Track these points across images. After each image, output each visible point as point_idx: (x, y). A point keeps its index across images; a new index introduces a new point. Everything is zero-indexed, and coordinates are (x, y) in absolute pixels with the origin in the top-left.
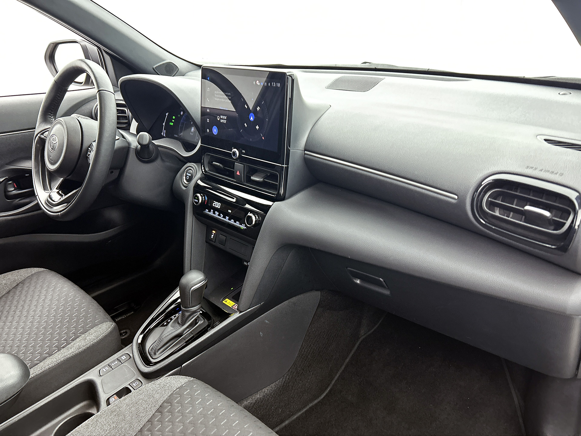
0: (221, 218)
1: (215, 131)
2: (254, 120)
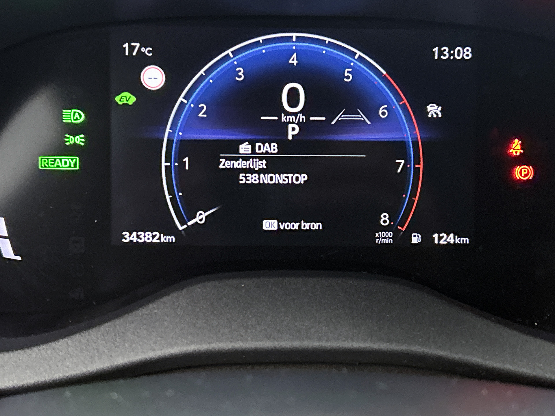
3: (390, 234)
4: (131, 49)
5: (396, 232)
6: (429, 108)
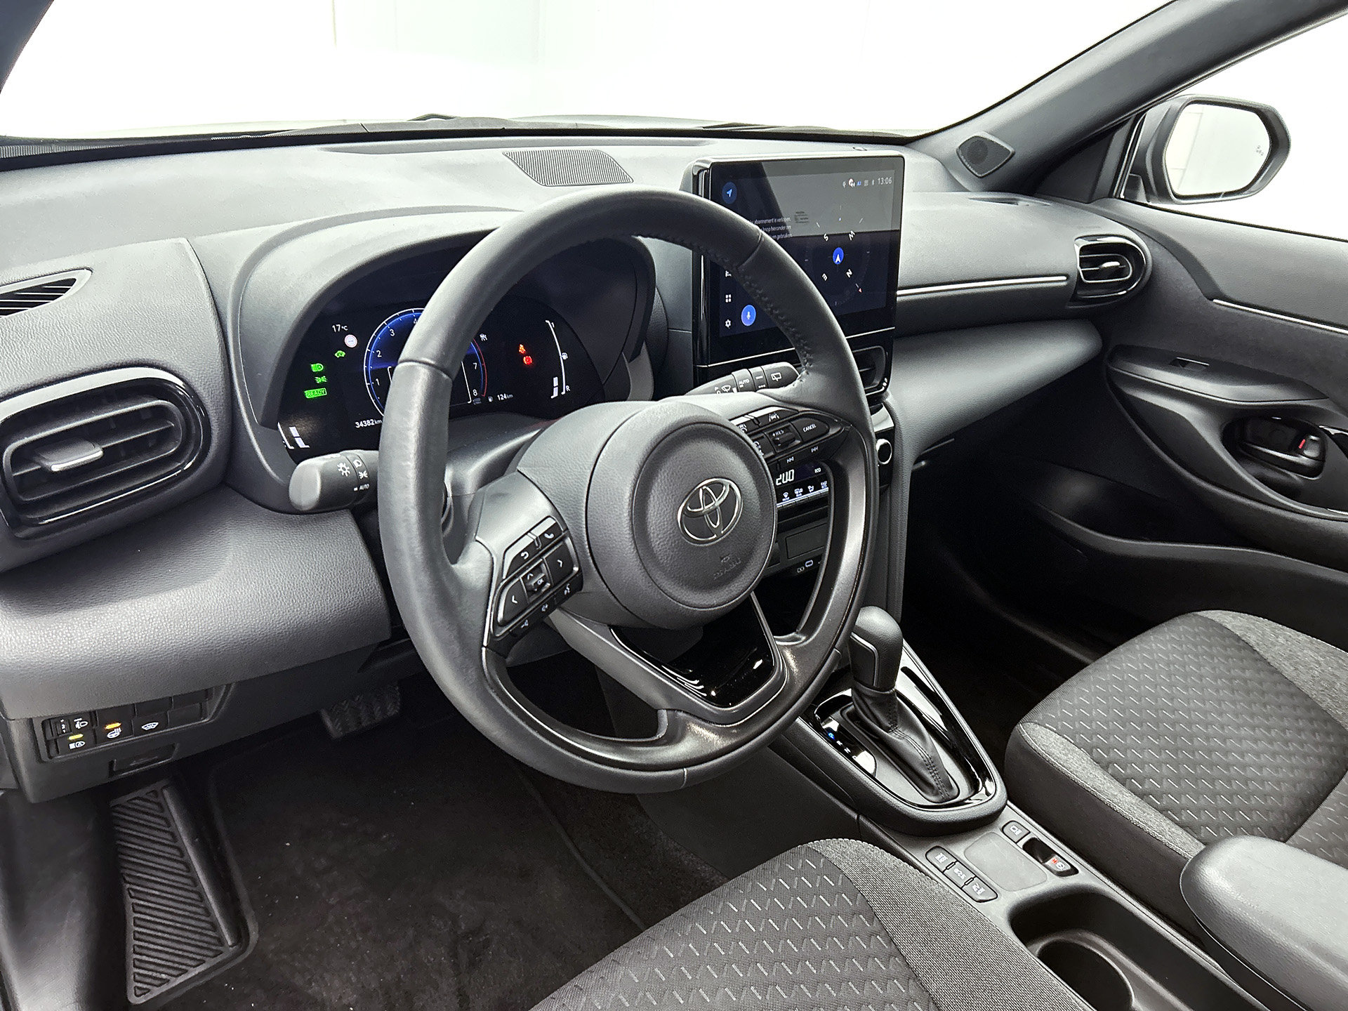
0: (813, 493)
1: (749, 316)
2: (842, 262)
3: (479, 399)
4: (337, 328)
5: (481, 397)
6: (481, 336)
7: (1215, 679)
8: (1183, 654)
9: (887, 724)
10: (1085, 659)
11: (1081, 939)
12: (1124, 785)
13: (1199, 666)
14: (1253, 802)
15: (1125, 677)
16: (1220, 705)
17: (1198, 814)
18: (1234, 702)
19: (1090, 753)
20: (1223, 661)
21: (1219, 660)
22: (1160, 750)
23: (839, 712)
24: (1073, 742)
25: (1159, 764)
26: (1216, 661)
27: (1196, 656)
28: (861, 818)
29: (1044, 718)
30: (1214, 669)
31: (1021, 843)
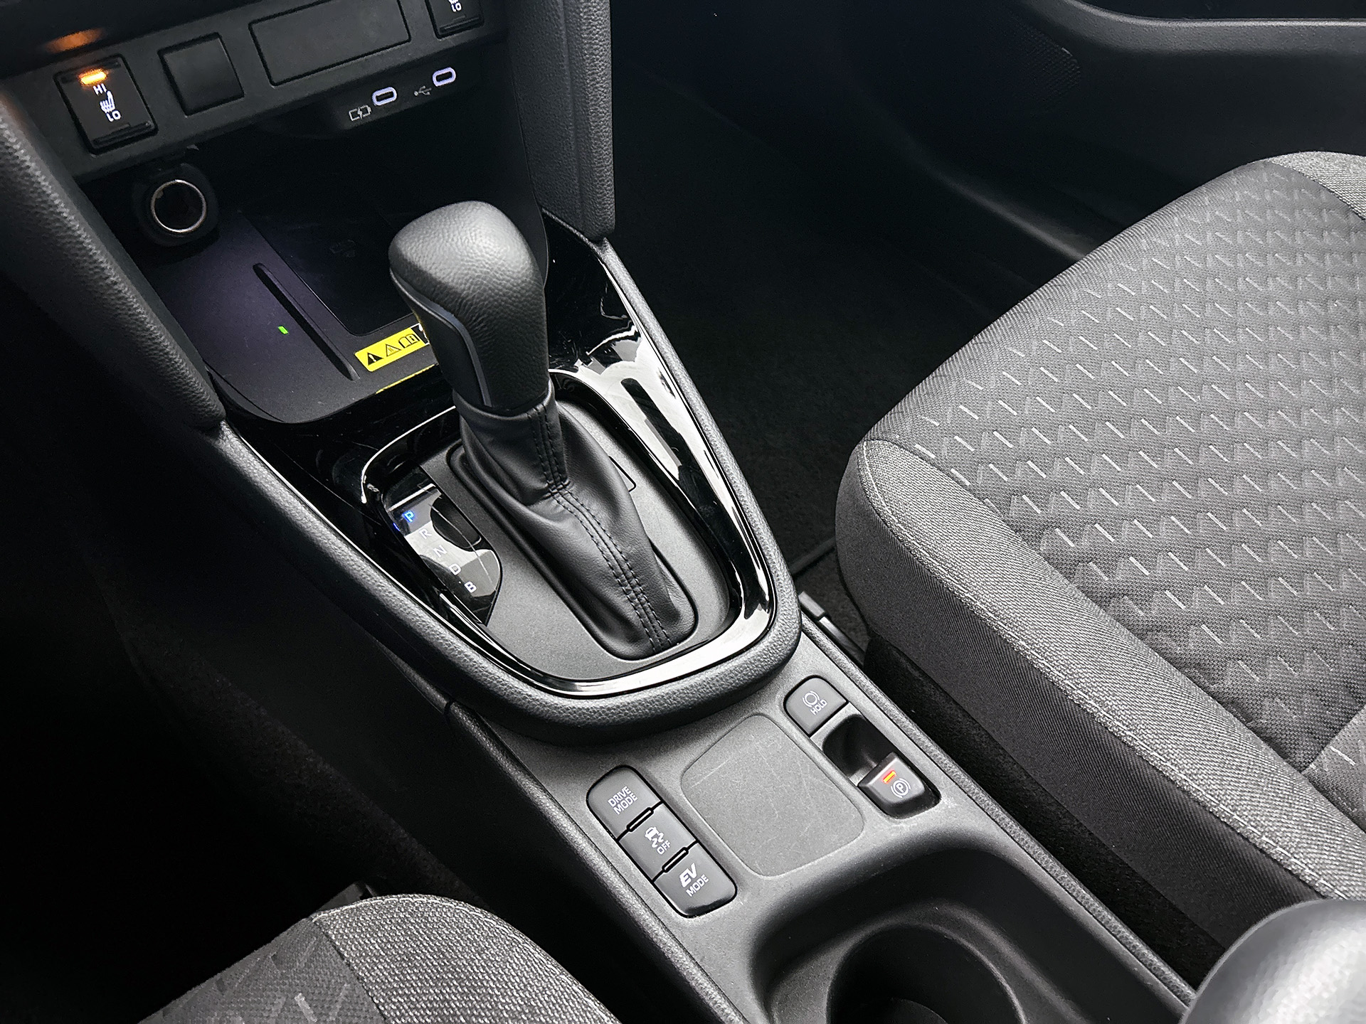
7: (1294, 303)
8: (1233, 253)
9: (536, 483)
10: (1068, 250)
11: (938, 919)
12: (1069, 576)
13: (1264, 278)
14: (1344, 586)
15: (1109, 315)
16: (1298, 362)
17: (1223, 631)
18: (1327, 353)
19: (1003, 507)
20: (1313, 260)
21: (1306, 260)
22: (1160, 482)
23: (445, 453)
24: (968, 483)
25: (1153, 518)
26: (1299, 261)
27: (1262, 255)
28: (456, 709)
29: (913, 430)
30: (1293, 280)
31: (820, 737)
